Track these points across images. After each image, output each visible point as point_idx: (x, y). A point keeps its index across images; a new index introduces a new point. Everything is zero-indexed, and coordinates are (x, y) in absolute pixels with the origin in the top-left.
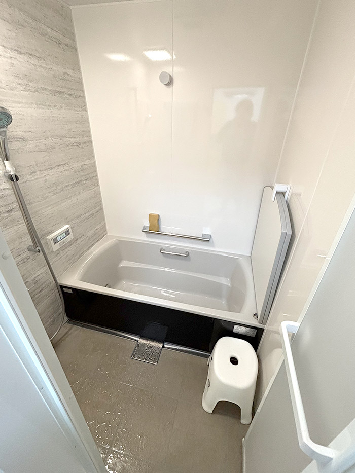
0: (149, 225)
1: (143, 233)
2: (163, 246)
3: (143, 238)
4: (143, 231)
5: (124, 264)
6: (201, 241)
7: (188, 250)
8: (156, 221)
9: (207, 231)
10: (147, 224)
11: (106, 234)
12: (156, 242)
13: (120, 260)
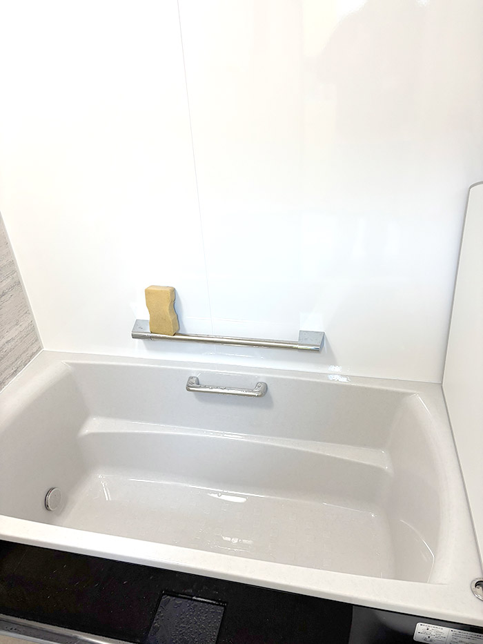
0: (148, 318)
1: (137, 340)
2: (195, 372)
3: (139, 352)
4: (134, 337)
5: (95, 426)
6: (296, 352)
7: (262, 377)
8: (167, 308)
9: (313, 323)
10: (145, 315)
11: (40, 348)
12: (173, 363)
13: (83, 416)
